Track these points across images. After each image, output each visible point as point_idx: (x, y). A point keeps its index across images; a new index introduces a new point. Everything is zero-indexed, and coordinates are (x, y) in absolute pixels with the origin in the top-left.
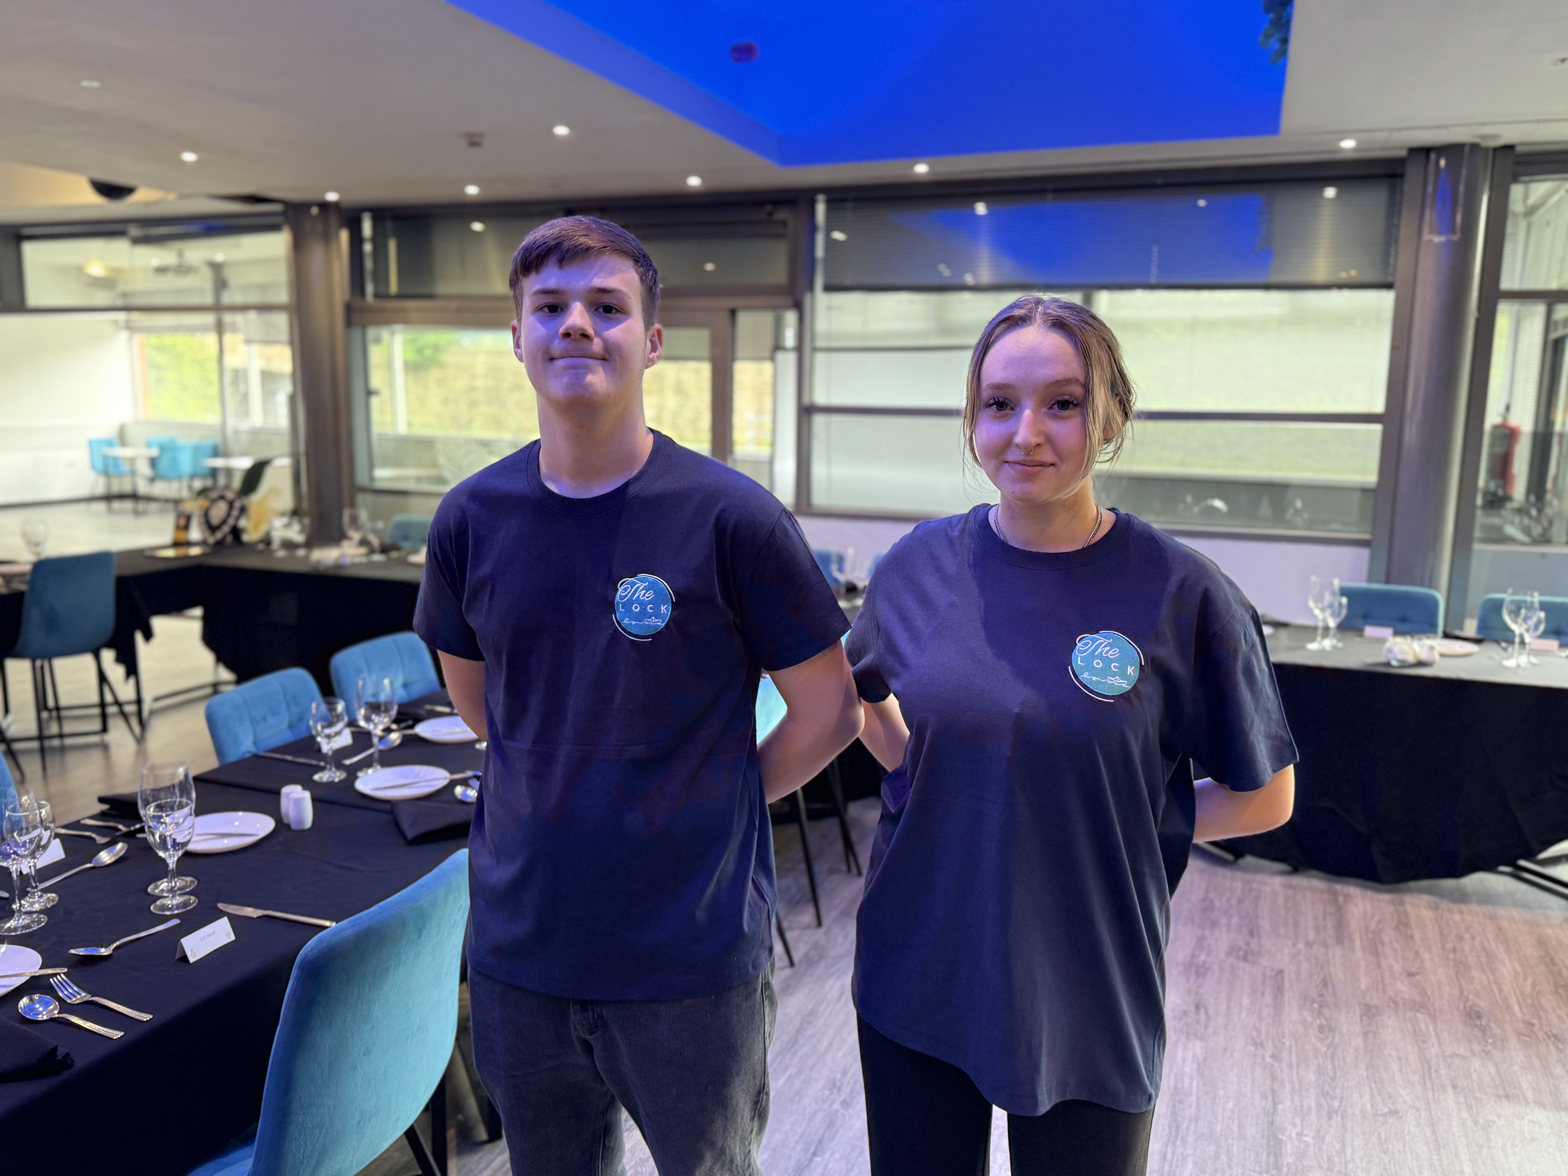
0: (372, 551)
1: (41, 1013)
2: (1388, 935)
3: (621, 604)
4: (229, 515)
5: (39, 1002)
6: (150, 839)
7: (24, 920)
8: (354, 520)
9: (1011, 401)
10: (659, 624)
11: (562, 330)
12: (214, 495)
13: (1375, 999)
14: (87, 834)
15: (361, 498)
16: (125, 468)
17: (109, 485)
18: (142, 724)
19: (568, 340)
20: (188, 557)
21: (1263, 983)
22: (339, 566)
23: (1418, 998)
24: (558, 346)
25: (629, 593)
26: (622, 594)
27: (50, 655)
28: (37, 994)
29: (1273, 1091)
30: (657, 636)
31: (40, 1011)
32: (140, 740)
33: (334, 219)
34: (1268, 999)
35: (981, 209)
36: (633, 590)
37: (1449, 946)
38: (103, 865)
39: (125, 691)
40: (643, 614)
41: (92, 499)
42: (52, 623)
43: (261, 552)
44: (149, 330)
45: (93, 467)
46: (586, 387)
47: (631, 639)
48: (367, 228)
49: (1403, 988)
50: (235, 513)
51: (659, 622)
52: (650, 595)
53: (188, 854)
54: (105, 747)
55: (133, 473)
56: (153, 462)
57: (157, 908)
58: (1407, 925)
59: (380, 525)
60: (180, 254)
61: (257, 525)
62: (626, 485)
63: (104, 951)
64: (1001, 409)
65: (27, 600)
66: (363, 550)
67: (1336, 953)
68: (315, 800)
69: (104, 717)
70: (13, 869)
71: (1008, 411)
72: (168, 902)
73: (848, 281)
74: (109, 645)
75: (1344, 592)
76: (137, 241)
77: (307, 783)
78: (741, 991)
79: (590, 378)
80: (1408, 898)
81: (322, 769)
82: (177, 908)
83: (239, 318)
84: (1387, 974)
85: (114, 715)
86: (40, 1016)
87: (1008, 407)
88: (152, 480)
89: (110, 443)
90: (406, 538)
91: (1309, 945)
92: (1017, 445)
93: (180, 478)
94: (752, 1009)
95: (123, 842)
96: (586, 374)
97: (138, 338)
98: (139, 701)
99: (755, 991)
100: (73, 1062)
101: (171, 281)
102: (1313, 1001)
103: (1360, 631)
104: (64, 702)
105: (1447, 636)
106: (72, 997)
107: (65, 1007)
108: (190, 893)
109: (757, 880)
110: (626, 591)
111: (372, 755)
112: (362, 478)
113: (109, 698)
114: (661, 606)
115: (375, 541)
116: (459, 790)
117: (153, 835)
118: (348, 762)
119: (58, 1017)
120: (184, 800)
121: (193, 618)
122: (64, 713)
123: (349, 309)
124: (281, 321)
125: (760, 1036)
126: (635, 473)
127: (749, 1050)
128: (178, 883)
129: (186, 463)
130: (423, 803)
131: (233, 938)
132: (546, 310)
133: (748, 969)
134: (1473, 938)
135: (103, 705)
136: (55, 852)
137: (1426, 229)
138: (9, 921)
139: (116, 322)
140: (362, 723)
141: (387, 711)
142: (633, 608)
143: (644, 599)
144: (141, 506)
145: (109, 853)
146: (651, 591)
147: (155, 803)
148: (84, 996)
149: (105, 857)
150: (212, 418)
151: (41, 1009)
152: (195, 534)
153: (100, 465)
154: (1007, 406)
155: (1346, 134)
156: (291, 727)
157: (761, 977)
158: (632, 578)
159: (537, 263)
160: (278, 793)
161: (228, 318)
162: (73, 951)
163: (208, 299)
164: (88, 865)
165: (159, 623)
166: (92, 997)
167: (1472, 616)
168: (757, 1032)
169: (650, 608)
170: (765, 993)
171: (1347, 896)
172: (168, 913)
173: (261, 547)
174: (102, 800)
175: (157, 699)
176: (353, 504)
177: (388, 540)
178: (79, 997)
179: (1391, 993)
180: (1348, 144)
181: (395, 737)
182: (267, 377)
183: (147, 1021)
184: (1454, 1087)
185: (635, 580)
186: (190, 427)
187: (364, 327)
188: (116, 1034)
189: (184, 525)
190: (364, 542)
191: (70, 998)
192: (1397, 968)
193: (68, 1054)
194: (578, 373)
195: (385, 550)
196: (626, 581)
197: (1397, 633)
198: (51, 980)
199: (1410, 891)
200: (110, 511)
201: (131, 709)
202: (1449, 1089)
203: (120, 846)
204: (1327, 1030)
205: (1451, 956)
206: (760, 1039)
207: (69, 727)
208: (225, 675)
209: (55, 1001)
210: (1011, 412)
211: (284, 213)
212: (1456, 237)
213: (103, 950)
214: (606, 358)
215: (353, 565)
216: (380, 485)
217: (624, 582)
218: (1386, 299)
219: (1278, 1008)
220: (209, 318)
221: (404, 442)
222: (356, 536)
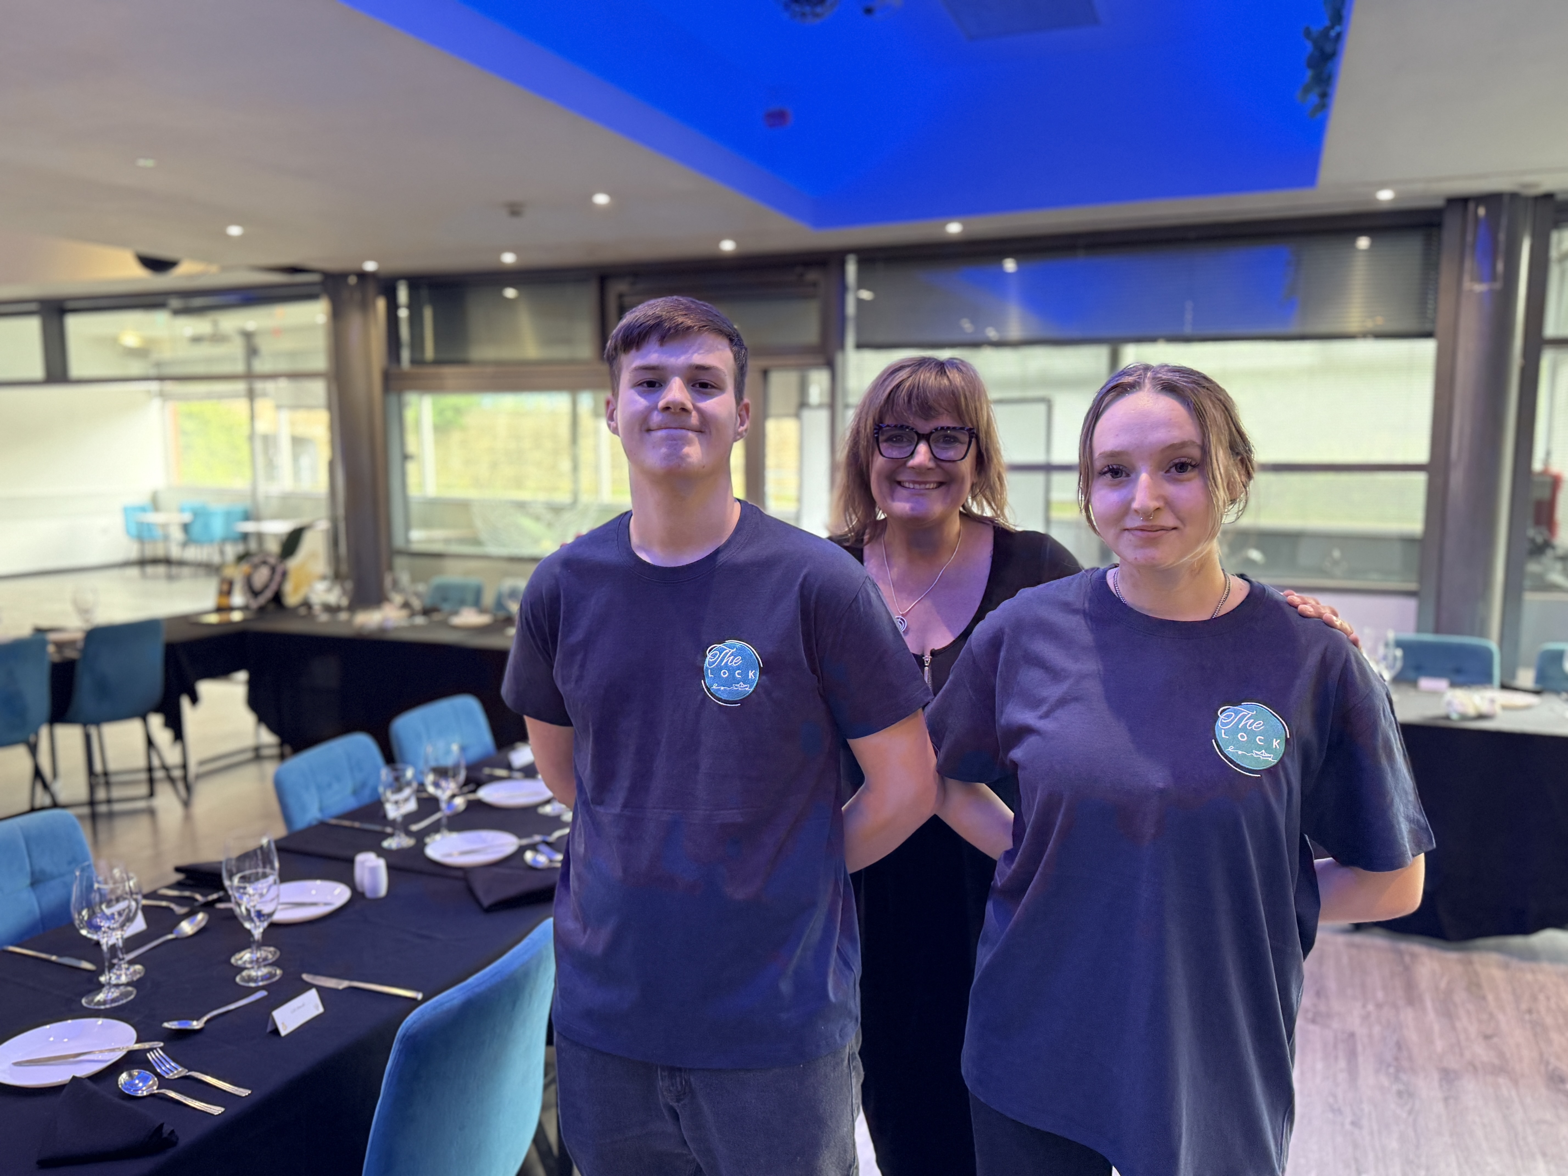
0: (413, 614)
1: (140, 1089)
2: (1460, 996)
3: (709, 670)
4: (271, 579)
5: (138, 1078)
6: (237, 910)
7: (115, 993)
8: (395, 584)
9: (1126, 467)
10: (747, 689)
11: (661, 404)
12: (256, 560)
13: (1452, 1063)
14: (164, 903)
15: (400, 562)
16: (159, 533)
17: (142, 550)
18: (188, 788)
19: (668, 412)
20: (231, 623)
21: (1335, 1047)
22: (382, 630)
23: (1496, 1062)
24: (656, 418)
25: (718, 658)
26: (711, 660)
27: (98, 722)
28: (136, 1069)
29: (1356, 1160)
30: (745, 701)
31: (139, 1087)
32: (186, 804)
33: (371, 288)
34: (1342, 1064)
35: (1010, 265)
36: (721, 656)
37: (1524, 1006)
38: (185, 936)
39: (171, 754)
40: (731, 680)
41: (126, 564)
42: (103, 689)
43: (304, 617)
44: (186, 398)
45: (128, 532)
46: (683, 458)
47: (720, 704)
48: (403, 295)
49: (1481, 1052)
50: (277, 578)
51: (747, 687)
52: (738, 660)
53: (273, 925)
54: (151, 812)
55: (166, 538)
56: (186, 528)
57: (243, 979)
58: (1479, 986)
59: (421, 588)
60: (215, 324)
61: (296, 589)
62: (717, 552)
63: (196, 1025)
64: (1116, 476)
65: (80, 669)
66: (404, 613)
67: (1408, 1015)
68: (390, 868)
69: (151, 781)
70: (103, 941)
71: (1123, 478)
72: (253, 973)
73: (880, 338)
74: (157, 710)
75: (1399, 644)
76: (177, 312)
77: (381, 852)
78: (829, 1061)
79: (686, 450)
80: (1476, 957)
81: (391, 835)
82: (262, 980)
83: (270, 386)
84: (1462, 1037)
85: (161, 780)
86: (140, 1092)
87: (1124, 475)
88: (185, 544)
89: (143, 509)
90: (445, 599)
91: (1379, 1006)
92: (1136, 511)
93: (211, 541)
94: (840, 1080)
95: (204, 911)
96: (684, 445)
97: (171, 405)
98: (184, 766)
99: (843, 1060)
100: (178, 1139)
101: (205, 350)
102: (1389, 1066)
103: (1414, 683)
104: (112, 766)
105: (1504, 687)
106: (169, 1072)
107: (164, 1082)
108: (272, 964)
109: (842, 948)
110: (714, 657)
111: (439, 820)
112: (399, 542)
113: (156, 762)
114: (748, 672)
115: (417, 604)
116: (529, 856)
117: (239, 905)
118: (415, 828)
119: (158, 1093)
120: (268, 870)
121: (237, 683)
122: (113, 779)
123: (387, 377)
124: (318, 389)
125: (849, 1108)
126: (724, 541)
127: (838, 1121)
128: (259, 954)
129: (218, 527)
130: (496, 870)
131: (321, 1010)
132: (645, 385)
133: (835, 1038)
134: (1548, 998)
135: (150, 769)
136: (139, 924)
137: (1466, 278)
138: (98, 994)
139: (149, 392)
140: (431, 789)
141: (455, 776)
142: (722, 674)
143: (732, 664)
144: (174, 570)
145: (191, 923)
146: (738, 657)
147: (239, 875)
148: (181, 1072)
149: (187, 928)
150: (240, 483)
151: (141, 1085)
152: (238, 599)
153: (134, 531)
154: (1122, 473)
155: (1383, 185)
156: (355, 793)
157: (848, 1047)
158: (720, 644)
159: (639, 339)
160: (351, 861)
161: (259, 385)
162: (166, 1025)
163: (239, 367)
164: (170, 937)
165: (206, 688)
166: (189, 1071)
167: (1527, 665)
168: (845, 1103)
169: (738, 674)
170: (852, 1063)
171: (1413, 956)
172: (252, 985)
173: (303, 611)
174: (178, 870)
175: (202, 763)
176: (390, 568)
177: (428, 602)
178: (176, 1072)
179: (1468, 1055)
180: (1385, 195)
181: (460, 802)
182: (298, 442)
183: (246, 1096)
184: (1544, 1155)
185: (723, 646)
186: (221, 493)
187: (400, 391)
188: (217, 1110)
189: (227, 590)
190: (406, 605)
191: (168, 1074)
192: (1473, 1030)
193: (173, 1132)
194: (675, 445)
195: (426, 612)
196: (715, 647)
197: (1453, 685)
198: (148, 1055)
199: (1477, 949)
200: (144, 576)
201: (177, 773)
202: (1539, 1157)
203: (200, 916)
204: (1406, 1094)
205: (1527, 1017)
206: (849, 1111)
207: (116, 793)
208: (267, 737)
209: (154, 1076)
210: (1126, 478)
211: (323, 283)
212: (1498, 285)
213: (195, 1023)
214: (703, 430)
215: (397, 629)
216: (416, 547)
217: (712, 649)
218: (1427, 348)
219: (1353, 1072)
220: (241, 386)
221: (433, 503)
222: (398, 599)
